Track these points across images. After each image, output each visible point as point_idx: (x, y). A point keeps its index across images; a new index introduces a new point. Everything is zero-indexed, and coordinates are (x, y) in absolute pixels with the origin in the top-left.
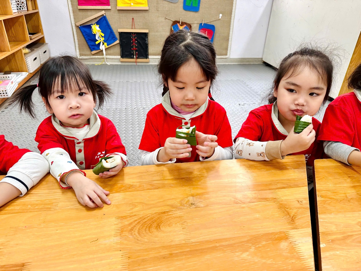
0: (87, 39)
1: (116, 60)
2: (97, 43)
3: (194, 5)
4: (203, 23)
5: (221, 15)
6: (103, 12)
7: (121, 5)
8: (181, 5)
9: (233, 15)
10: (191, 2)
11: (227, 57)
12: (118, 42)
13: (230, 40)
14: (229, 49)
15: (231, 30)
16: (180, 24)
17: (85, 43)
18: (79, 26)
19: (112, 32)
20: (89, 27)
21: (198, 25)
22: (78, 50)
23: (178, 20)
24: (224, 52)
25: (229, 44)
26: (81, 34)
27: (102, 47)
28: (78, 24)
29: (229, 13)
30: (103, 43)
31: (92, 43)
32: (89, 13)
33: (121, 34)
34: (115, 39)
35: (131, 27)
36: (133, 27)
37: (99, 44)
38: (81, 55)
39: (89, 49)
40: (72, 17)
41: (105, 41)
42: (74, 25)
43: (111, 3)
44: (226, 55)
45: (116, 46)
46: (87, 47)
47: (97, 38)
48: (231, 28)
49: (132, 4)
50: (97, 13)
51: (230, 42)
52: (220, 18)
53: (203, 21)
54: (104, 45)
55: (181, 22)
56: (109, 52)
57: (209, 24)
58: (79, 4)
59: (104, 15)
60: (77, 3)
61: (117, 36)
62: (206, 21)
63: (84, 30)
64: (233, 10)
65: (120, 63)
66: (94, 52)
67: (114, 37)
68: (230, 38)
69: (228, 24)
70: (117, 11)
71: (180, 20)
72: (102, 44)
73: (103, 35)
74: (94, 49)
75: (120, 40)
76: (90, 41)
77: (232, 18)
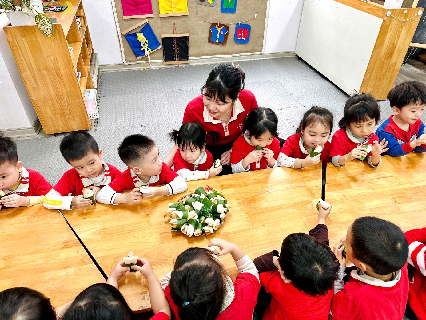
0: (132, 46)
1: (159, 64)
2: (142, 49)
3: (231, 7)
4: (239, 23)
5: (256, 15)
6: (147, 21)
7: (163, 13)
8: (219, 8)
9: (267, 14)
10: (228, 4)
11: (262, 52)
12: (161, 46)
13: (265, 37)
14: (264, 45)
15: (266, 28)
16: (218, 26)
17: (131, 49)
18: (125, 35)
19: (155, 38)
20: (135, 35)
21: (235, 25)
22: (124, 57)
23: (216, 22)
24: (259, 48)
25: (264, 41)
26: (126, 42)
27: (147, 53)
28: (124, 33)
29: (263, 12)
30: (147, 48)
31: (138, 50)
32: (134, 22)
33: (164, 39)
34: (158, 45)
35: (172, 32)
36: (175, 32)
37: (144, 50)
38: (127, 61)
39: (134, 55)
40: (118, 27)
41: (149, 47)
42: (120, 34)
43: (153, 11)
44: (261, 51)
45: (159, 51)
46: (133, 53)
47: (142, 45)
48: (266, 25)
49: (173, 11)
50: (141, 22)
51: (264, 39)
52: (255, 17)
53: (240, 21)
54: (148, 51)
55: (219, 24)
56: (153, 56)
57: (245, 23)
58: (125, 15)
59: (148, 23)
60: (123, 13)
61: (160, 41)
62: (242, 21)
63: (129, 38)
64: (267, 9)
65: (163, 66)
66: (139, 58)
67: (158, 43)
68: (265, 34)
69: (262, 22)
70: (159, 18)
71: (218, 22)
72: (146, 50)
73: (147, 41)
74: (139, 55)
75: (163, 45)
76: (135, 48)
77: (267, 16)
